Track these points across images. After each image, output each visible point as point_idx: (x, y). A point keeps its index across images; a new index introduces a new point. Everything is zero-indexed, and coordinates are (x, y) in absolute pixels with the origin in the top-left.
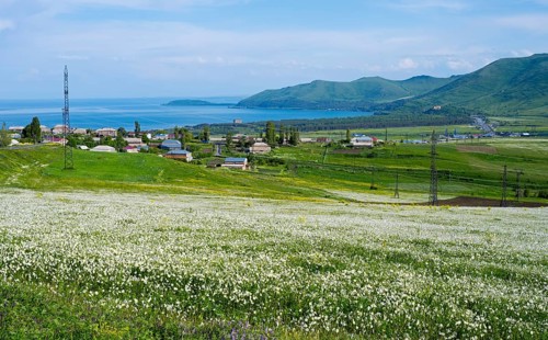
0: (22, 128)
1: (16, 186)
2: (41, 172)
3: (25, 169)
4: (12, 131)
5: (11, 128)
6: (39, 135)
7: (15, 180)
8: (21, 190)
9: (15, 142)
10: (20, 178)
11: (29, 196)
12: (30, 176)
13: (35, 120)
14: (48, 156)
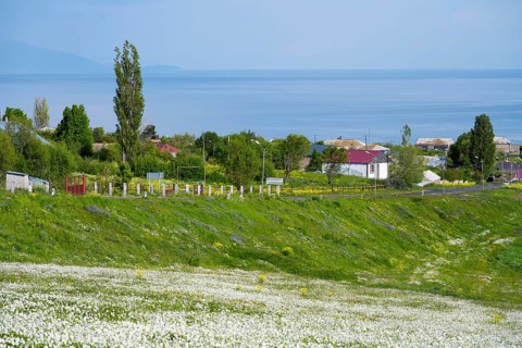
0: (450, 142)
1: (435, 289)
2: (494, 257)
3: (455, 249)
4: (425, 149)
5: (422, 141)
6: (488, 163)
7: (431, 274)
8: (449, 301)
9: (431, 177)
10: (445, 270)
11: (471, 317)
12: (468, 265)
13: (482, 123)
14: (513, 216)
